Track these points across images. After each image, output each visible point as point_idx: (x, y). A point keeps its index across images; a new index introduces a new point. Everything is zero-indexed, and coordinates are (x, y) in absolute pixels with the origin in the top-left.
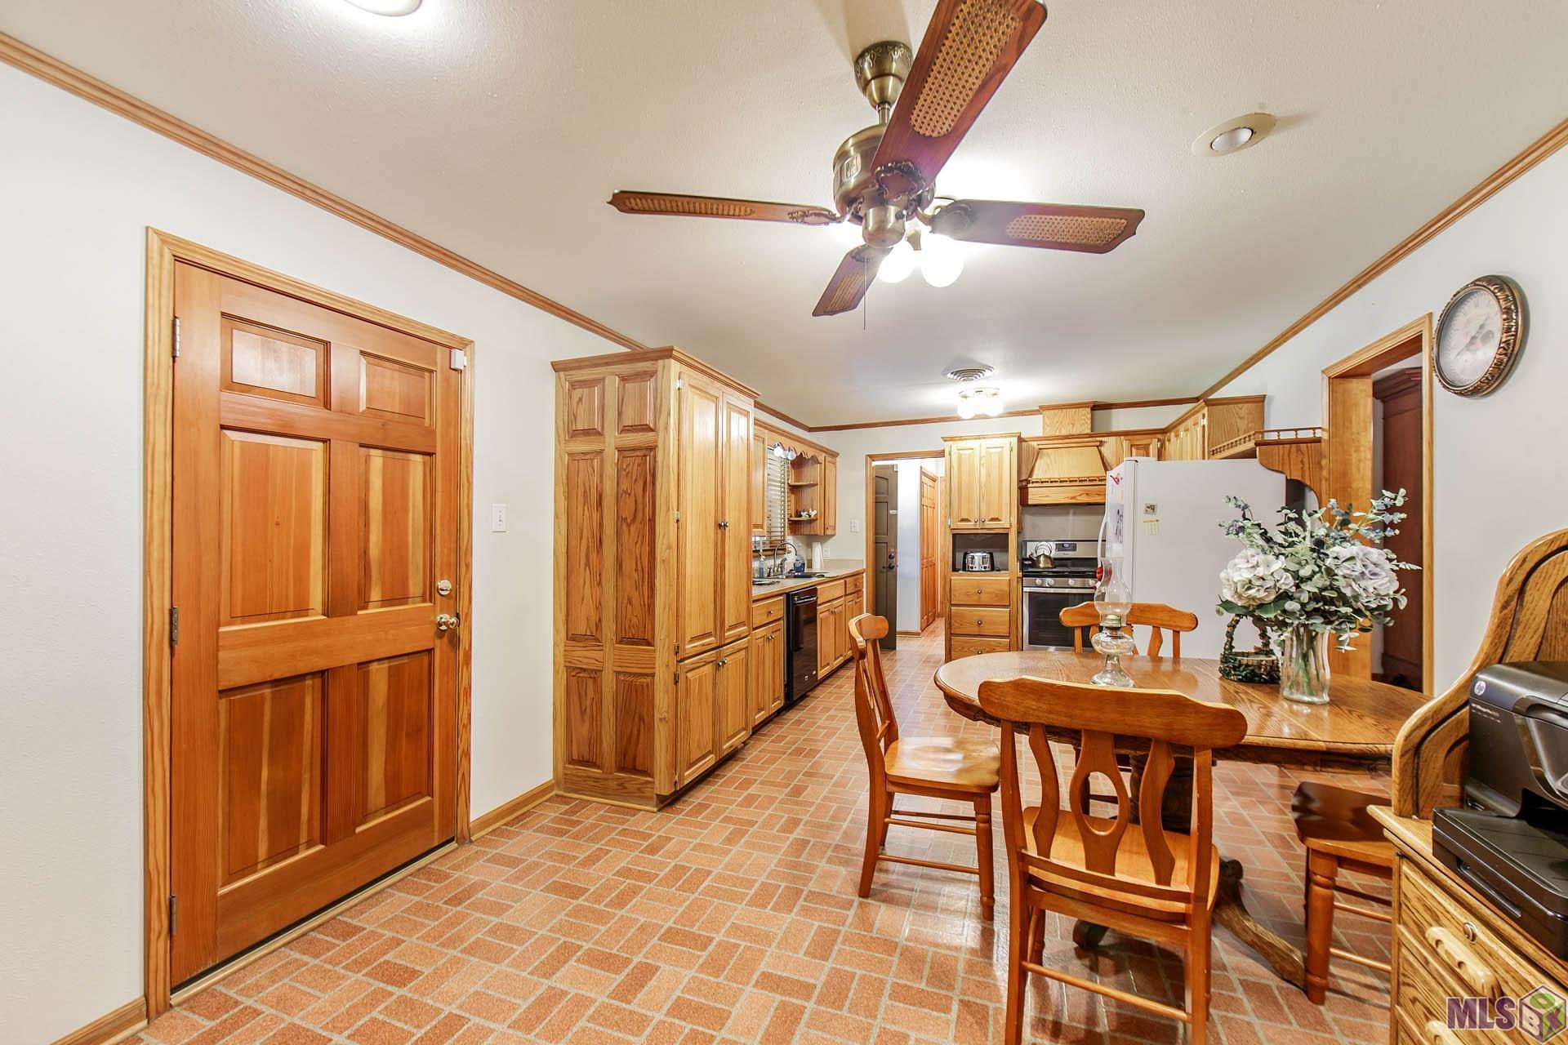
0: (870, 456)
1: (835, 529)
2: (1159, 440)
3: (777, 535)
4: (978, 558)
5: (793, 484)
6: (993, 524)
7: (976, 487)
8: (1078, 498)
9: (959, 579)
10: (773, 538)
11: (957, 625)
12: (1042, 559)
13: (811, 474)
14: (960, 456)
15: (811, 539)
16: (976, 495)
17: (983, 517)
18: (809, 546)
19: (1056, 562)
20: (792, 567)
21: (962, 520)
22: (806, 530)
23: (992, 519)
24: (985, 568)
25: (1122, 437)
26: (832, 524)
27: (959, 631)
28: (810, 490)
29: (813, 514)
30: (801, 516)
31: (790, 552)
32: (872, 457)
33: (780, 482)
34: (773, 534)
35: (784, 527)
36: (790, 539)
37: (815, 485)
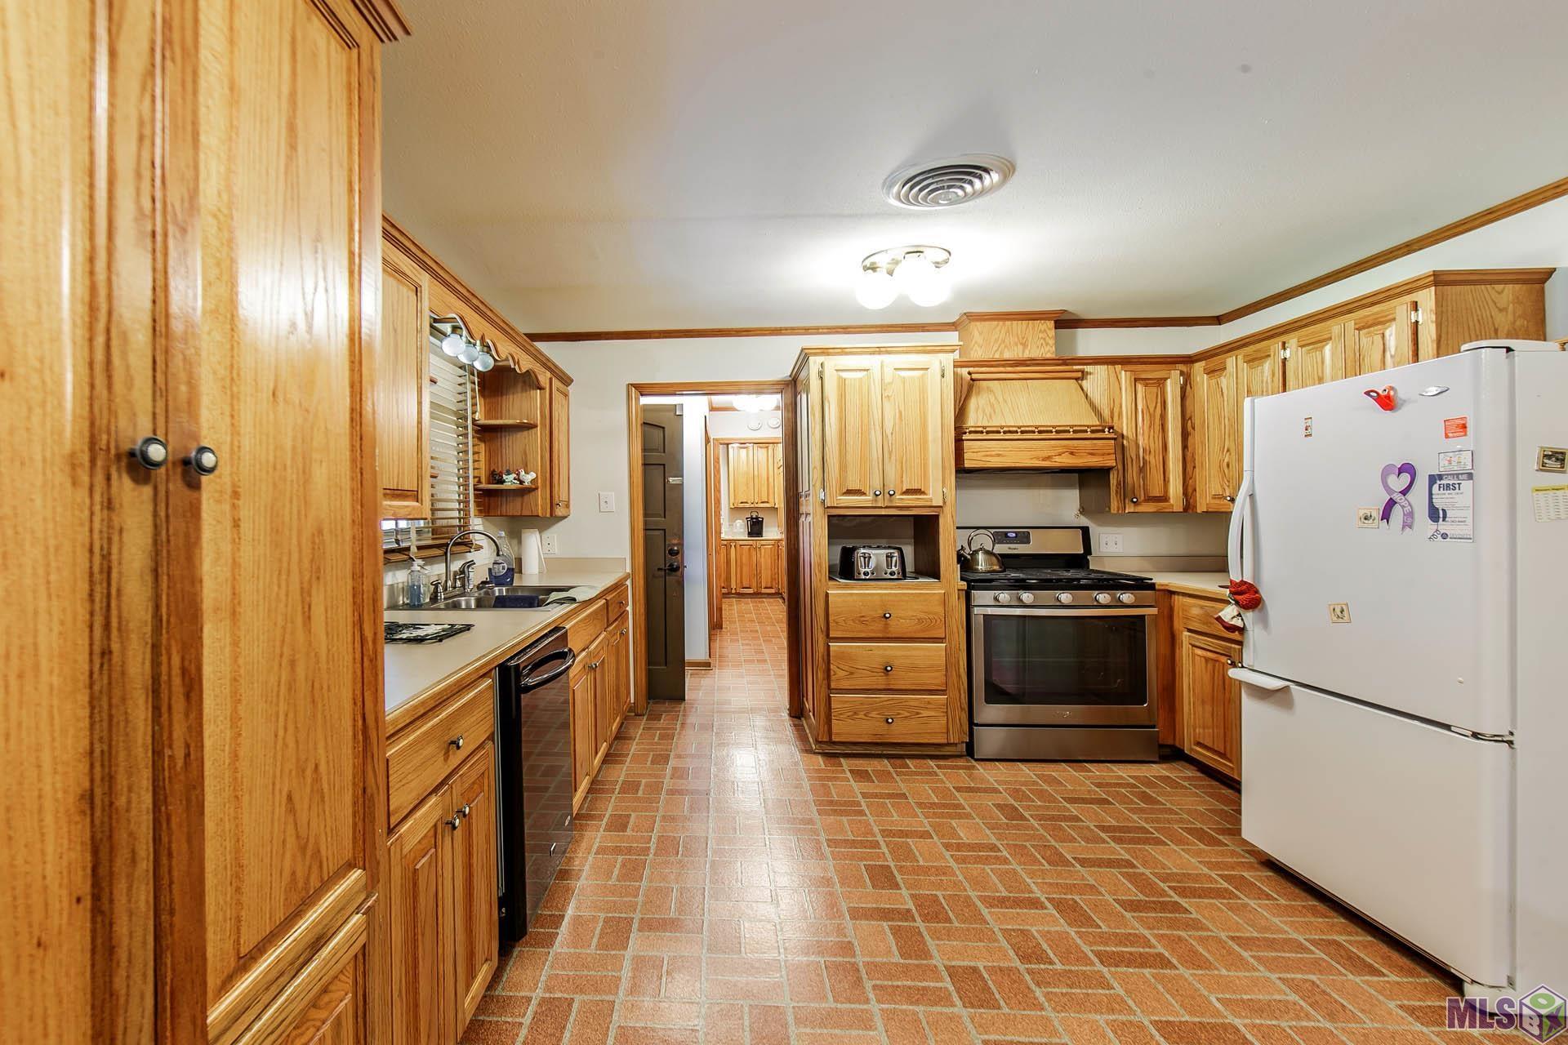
0: (637, 386)
1: (568, 506)
2: (1182, 373)
3: (451, 515)
4: (874, 557)
5: (483, 422)
6: (910, 500)
7: (876, 437)
8: (1057, 459)
9: (841, 593)
10: (439, 523)
11: (841, 673)
12: (981, 556)
13: (520, 407)
14: (842, 383)
15: (517, 525)
16: (876, 453)
17: (891, 487)
18: (516, 535)
19: (1006, 561)
20: (485, 576)
21: (849, 492)
22: (514, 507)
23: (908, 492)
24: (892, 573)
25: (1118, 367)
26: (564, 497)
27: (845, 684)
28: (521, 437)
29: (528, 478)
30: (502, 482)
31: (479, 548)
32: (642, 389)
33: (456, 413)
34: (439, 514)
35: (467, 502)
36: (477, 523)
37: (531, 427)
